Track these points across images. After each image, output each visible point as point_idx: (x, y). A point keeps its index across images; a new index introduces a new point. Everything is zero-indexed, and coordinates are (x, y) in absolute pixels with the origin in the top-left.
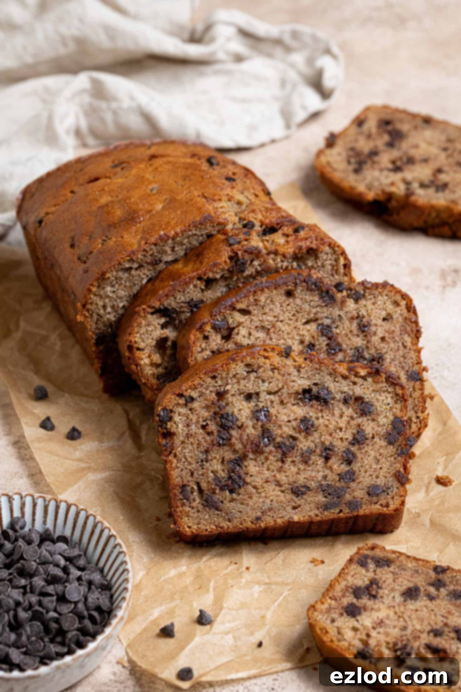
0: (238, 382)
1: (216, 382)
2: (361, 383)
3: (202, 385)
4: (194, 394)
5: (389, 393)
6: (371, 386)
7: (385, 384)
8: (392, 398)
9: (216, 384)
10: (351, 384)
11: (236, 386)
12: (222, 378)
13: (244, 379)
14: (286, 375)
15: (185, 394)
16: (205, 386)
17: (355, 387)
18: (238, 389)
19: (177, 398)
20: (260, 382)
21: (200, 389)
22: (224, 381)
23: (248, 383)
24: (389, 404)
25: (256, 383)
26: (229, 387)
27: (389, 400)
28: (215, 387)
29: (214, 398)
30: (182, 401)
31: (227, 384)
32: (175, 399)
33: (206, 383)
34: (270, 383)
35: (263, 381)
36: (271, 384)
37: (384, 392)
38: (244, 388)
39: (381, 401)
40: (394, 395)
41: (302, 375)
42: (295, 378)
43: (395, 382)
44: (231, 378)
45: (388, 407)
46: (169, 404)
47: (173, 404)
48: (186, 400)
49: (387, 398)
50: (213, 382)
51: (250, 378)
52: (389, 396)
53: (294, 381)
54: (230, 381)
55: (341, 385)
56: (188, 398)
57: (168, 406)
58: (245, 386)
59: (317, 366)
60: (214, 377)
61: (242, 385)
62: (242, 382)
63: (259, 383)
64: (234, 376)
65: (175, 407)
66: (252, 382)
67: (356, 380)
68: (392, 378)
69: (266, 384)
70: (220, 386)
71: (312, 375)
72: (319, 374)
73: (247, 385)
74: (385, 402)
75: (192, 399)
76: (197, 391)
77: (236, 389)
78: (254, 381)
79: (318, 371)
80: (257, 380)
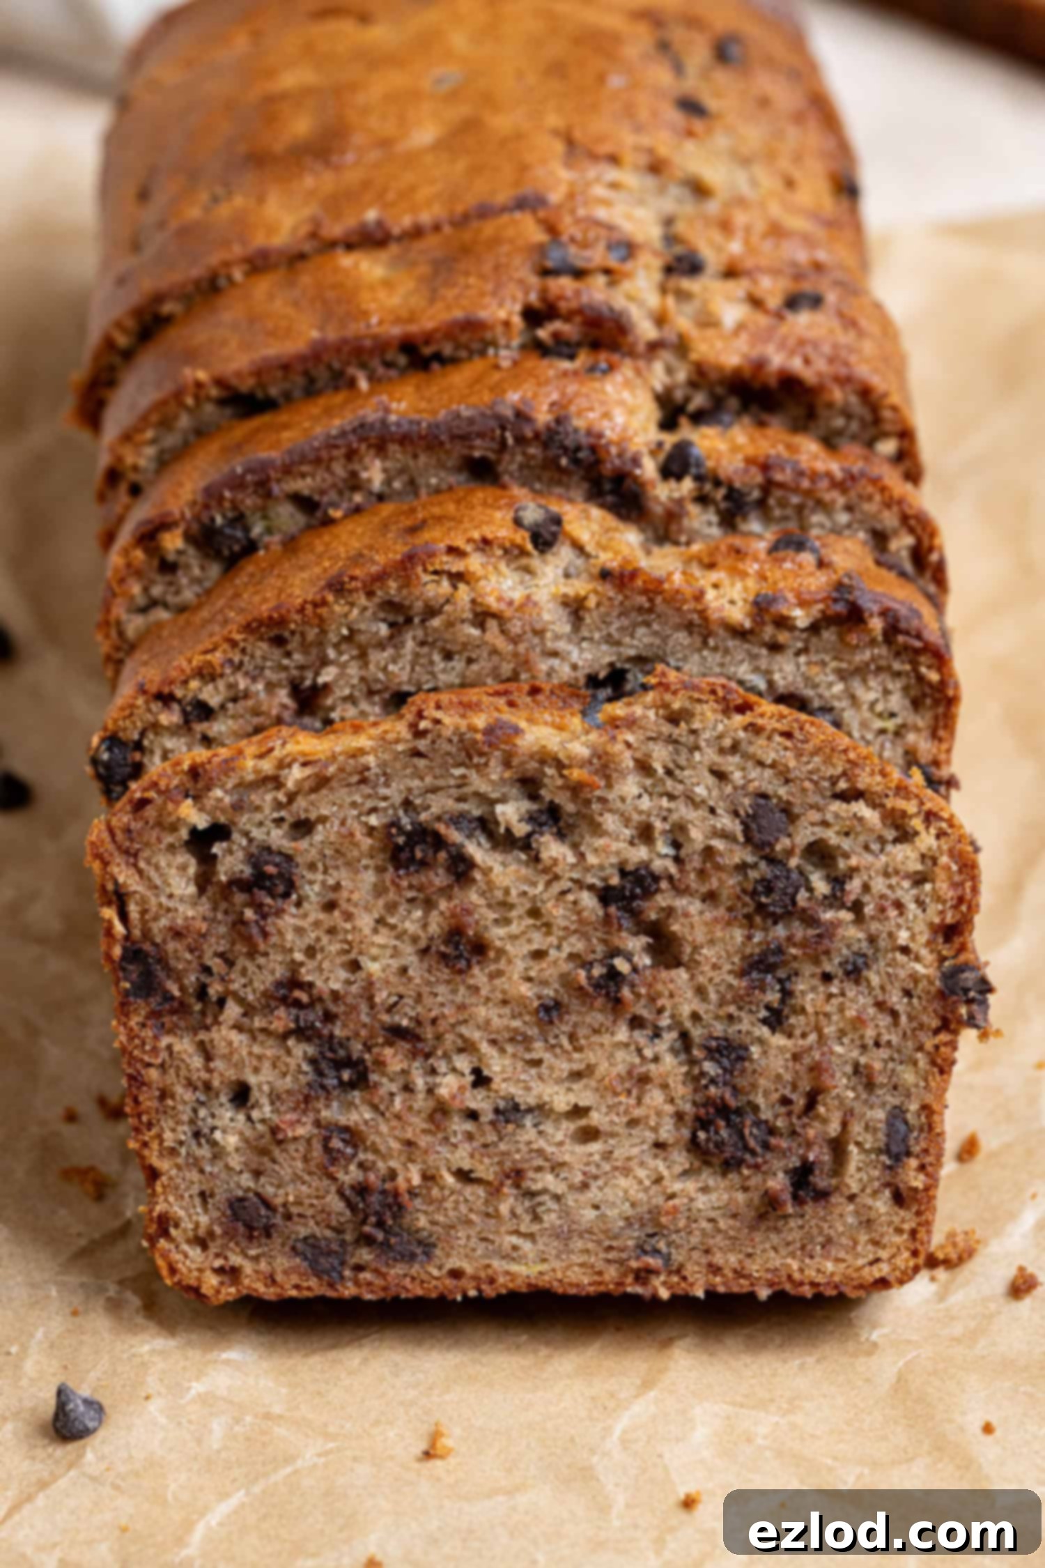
0: (363, 656)
1: (288, 655)
2: (800, 645)
3: (238, 667)
4: (212, 695)
5: (898, 675)
6: (836, 658)
7: (881, 651)
8: (906, 689)
9: (286, 662)
10: (764, 652)
11: (354, 671)
12: (305, 647)
13: (381, 646)
14: (529, 635)
15: (179, 693)
16: (248, 666)
17: (779, 658)
18: (363, 679)
19: (156, 706)
20: (437, 657)
21: (231, 679)
22: (314, 651)
23: (394, 660)
24: (892, 715)
25: (423, 661)
26: (328, 674)
27: (896, 701)
28: (286, 668)
29: (284, 707)
30: (168, 718)
31: (325, 662)
32: (149, 710)
33: (252, 656)
34: (470, 661)
35: (448, 656)
36: (475, 667)
37: (879, 669)
38: (381, 676)
39: (865, 707)
40: (913, 681)
41: (585, 633)
42: (561, 645)
43: (918, 644)
44: (336, 646)
45: (890, 725)
46: (128, 723)
47: (139, 724)
48: (185, 713)
49: (886, 692)
50: (276, 653)
51: (403, 644)
52: (895, 686)
53: (555, 654)
54: (331, 653)
55: (728, 659)
56: (189, 708)
57: (125, 729)
58: (385, 669)
59: (642, 600)
60: (279, 641)
61: (372, 667)
62: (378, 657)
63: (432, 663)
64: (349, 639)
65: (151, 736)
66: (409, 657)
67: (783, 637)
68: (907, 633)
69: (458, 664)
70: (302, 668)
71: (622, 629)
72: (647, 624)
73: (391, 667)
74: (879, 707)
75: (204, 711)
76: (221, 684)
77: (355, 681)
78: (417, 655)
79: (646, 617)
80: (425, 650)
